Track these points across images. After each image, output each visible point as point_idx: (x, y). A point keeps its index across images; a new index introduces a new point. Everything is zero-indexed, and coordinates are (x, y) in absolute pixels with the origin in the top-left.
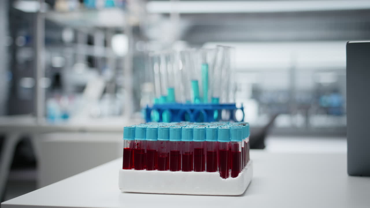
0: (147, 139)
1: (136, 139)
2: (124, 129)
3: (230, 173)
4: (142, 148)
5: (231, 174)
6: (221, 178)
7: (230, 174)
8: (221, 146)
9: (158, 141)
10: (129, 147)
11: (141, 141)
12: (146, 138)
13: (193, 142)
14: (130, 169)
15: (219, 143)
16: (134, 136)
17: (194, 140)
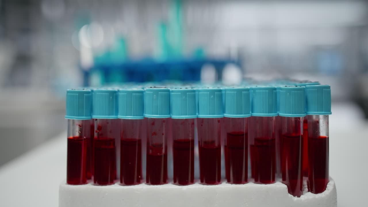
0: (121, 117)
1: (95, 117)
2: (67, 95)
3: (305, 183)
4: (110, 136)
5: (308, 185)
6: (290, 196)
7: (306, 186)
8: (286, 126)
9: (146, 119)
10: (77, 135)
11: (107, 121)
12: (117, 114)
13: (225, 119)
14: (84, 182)
15: (282, 118)
16: (91, 111)
17: (227, 115)
